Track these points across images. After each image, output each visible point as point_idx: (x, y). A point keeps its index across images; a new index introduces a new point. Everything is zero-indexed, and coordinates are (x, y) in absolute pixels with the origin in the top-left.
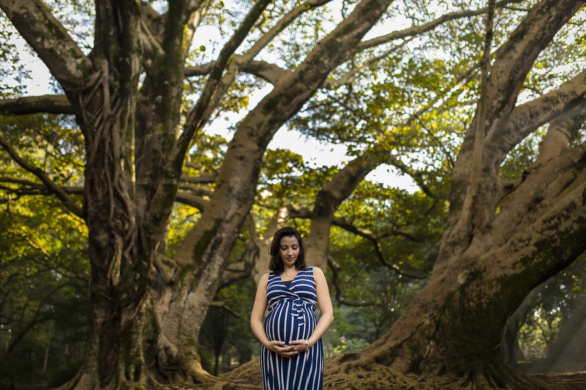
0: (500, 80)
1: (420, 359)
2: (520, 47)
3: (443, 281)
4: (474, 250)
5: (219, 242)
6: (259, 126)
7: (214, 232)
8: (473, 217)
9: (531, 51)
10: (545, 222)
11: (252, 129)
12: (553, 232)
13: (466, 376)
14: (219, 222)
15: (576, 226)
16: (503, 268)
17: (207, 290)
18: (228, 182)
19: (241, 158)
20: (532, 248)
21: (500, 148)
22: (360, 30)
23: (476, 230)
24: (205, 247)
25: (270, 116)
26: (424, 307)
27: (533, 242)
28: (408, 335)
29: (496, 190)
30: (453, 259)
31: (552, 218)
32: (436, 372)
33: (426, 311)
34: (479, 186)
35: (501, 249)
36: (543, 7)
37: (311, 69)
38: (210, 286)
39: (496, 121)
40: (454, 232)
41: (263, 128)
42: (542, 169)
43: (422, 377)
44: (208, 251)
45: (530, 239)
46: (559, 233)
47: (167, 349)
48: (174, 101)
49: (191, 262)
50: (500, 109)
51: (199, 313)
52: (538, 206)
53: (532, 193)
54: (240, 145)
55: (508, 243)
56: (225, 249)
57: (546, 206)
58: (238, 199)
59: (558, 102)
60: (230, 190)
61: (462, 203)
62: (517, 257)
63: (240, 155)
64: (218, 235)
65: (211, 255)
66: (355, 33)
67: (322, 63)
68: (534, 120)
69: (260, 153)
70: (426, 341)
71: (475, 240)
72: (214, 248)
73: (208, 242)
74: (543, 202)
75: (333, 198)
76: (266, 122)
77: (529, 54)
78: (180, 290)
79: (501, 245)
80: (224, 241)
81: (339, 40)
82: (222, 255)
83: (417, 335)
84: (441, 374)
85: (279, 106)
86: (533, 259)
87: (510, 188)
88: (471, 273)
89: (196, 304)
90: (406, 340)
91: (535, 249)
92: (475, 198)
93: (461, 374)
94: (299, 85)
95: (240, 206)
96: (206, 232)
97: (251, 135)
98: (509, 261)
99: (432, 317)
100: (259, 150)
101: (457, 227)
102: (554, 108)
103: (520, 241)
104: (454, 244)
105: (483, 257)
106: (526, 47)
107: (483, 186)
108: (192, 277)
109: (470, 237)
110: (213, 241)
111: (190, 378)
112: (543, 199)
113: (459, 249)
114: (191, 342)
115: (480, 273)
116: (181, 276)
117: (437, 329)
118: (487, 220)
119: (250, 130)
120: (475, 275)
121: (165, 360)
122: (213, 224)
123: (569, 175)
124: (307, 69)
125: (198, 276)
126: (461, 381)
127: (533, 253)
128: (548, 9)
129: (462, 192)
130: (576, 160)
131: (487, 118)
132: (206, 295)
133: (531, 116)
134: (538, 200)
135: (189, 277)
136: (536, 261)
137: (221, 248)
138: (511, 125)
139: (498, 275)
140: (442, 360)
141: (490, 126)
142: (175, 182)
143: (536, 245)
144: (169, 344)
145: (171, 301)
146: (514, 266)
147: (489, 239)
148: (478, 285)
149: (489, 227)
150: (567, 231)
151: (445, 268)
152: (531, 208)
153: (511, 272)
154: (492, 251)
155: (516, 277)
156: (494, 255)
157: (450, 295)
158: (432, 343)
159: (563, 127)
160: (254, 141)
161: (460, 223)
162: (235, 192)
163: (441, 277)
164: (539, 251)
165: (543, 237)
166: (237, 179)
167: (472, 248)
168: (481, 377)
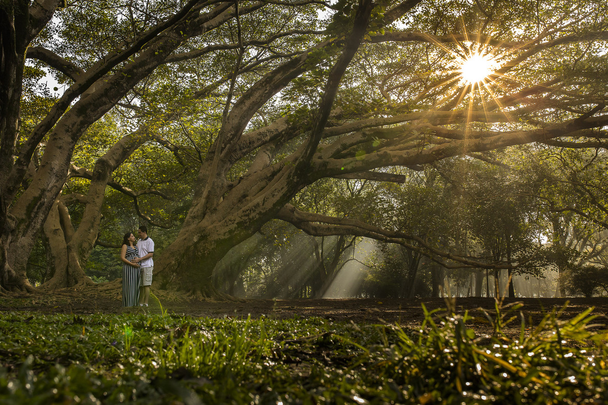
0: (234, 121)
1: (167, 283)
2: (248, 103)
3: (185, 239)
4: (205, 223)
5: (42, 204)
6: (73, 125)
7: (40, 198)
8: (207, 202)
9: (253, 108)
10: (243, 211)
11: (69, 127)
12: (247, 218)
13: (191, 292)
14: (43, 191)
15: (257, 216)
16: (218, 235)
17: (33, 236)
18: (51, 164)
19: (60, 148)
20: (235, 225)
21: (229, 160)
22: (150, 66)
23: (208, 211)
24: (34, 208)
25: (81, 118)
26: (173, 254)
27: (236, 222)
28: (162, 269)
29: (222, 187)
30: (193, 226)
31: (247, 210)
32: (176, 289)
33: (173, 256)
34: (214, 183)
35: (220, 224)
36: (263, 82)
37: (113, 88)
38: (35, 233)
39: (228, 146)
40: (195, 210)
41: (76, 126)
42: (250, 178)
43: (168, 291)
44: (35, 210)
45: (235, 220)
46: (249, 219)
47: (9, 272)
48: (15, 103)
49: (24, 217)
50: (232, 139)
51: (28, 250)
52: (244, 200)
53: (242, 192)
54: (60, 138)
55: (224, 221)
56: (46, 209)
57: (248, 200)
58: (56, 176)
59: (267, 135)
60: (52, 169)
61: (202, 193)
62: (227, 229)
63: (59, 145)
64: (42, 200)
65: (37, 213)
66: (147, 68)
67: (122, 85)
68: (251, 145)
69: (73, 144)
70: (172, 273)
71: (206, 216)
72: (39, 208)
73: (36, 205)
74: (247, 198)
75: (109, 166)
76: (78, 122)
77: (252, 110)
78: (17, 235)
79: (220, 221)
80: (46, 204)
81: (135, 71)
82: (44, 213)
83: (167, 270)
84: (177, 291)
85: (88, 111)
86: (234, 231)
87: (231, 187)
88: (202, 236)
89: (26, 244)
90: (160, 272)
91: (236, 226)
92: (209, 192)
93: (189, 291)
94: (104, 99)
95: (58, 181)
96: (35, 198)
97: (67, 131)
98: (223, 231)
99: (177, 260)
100: (72, 142)
101: (197, 208)
102: (263, 139)
103: (230, 220)
104: (194, 218)
105: (209, 227)
106: (251, 104)
107: (216, 184)
108: (25, 227)
109: (204, 214)
110: (39, 204)
111: (25, 289)
112: (247, 196)
113: (197, 221)
114: (23, 268)
115: (207, 236)
116: (18, 226)
117: (178, 267)
118: (215, 205)
119: (67, 128)
120: (203, 237)
121: (7, 279)
122: (39, 192)
123: (263, 183)
124: (111, 88)
125: (28, 227)
126: (188, 294)
127: (235, 228)
128: (265, 85)
129: (203, 186)
130: (269, 175)
131: (223, 143)
132: (32, 239)
133: (250, 143)
134: (245, 196)
135: (22, 226)
136: (236, 232)
137: (43, 208)
138: (238, 147)
139: (216, 238)
140: (179, 283)
141: (225, 148)
142: (25, 168)
143: (237, 224)
144: (10, 269)
145: (11, 242)
146: (225, 234)
147: (214, 217)
148: (204, 243)
149: (215, 209)
150: (253, 218)
151: (187, 231)
152: (240, 201)
153: (222, 237)
154: (215, 224)
155: (224, 240)
156: (215, 227)
157: (188, 248)
158: (174, 274)
159: (267, 150)
160: (69, 136)
161: (199, 205)
162: (55, 171)
163: (184, 237)
164: (238, 227)
165: (241, 220)
166: (57, 162)
167: (204, 221)
168: (199, 292)
